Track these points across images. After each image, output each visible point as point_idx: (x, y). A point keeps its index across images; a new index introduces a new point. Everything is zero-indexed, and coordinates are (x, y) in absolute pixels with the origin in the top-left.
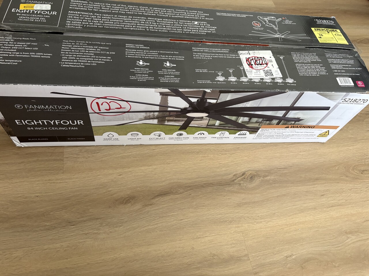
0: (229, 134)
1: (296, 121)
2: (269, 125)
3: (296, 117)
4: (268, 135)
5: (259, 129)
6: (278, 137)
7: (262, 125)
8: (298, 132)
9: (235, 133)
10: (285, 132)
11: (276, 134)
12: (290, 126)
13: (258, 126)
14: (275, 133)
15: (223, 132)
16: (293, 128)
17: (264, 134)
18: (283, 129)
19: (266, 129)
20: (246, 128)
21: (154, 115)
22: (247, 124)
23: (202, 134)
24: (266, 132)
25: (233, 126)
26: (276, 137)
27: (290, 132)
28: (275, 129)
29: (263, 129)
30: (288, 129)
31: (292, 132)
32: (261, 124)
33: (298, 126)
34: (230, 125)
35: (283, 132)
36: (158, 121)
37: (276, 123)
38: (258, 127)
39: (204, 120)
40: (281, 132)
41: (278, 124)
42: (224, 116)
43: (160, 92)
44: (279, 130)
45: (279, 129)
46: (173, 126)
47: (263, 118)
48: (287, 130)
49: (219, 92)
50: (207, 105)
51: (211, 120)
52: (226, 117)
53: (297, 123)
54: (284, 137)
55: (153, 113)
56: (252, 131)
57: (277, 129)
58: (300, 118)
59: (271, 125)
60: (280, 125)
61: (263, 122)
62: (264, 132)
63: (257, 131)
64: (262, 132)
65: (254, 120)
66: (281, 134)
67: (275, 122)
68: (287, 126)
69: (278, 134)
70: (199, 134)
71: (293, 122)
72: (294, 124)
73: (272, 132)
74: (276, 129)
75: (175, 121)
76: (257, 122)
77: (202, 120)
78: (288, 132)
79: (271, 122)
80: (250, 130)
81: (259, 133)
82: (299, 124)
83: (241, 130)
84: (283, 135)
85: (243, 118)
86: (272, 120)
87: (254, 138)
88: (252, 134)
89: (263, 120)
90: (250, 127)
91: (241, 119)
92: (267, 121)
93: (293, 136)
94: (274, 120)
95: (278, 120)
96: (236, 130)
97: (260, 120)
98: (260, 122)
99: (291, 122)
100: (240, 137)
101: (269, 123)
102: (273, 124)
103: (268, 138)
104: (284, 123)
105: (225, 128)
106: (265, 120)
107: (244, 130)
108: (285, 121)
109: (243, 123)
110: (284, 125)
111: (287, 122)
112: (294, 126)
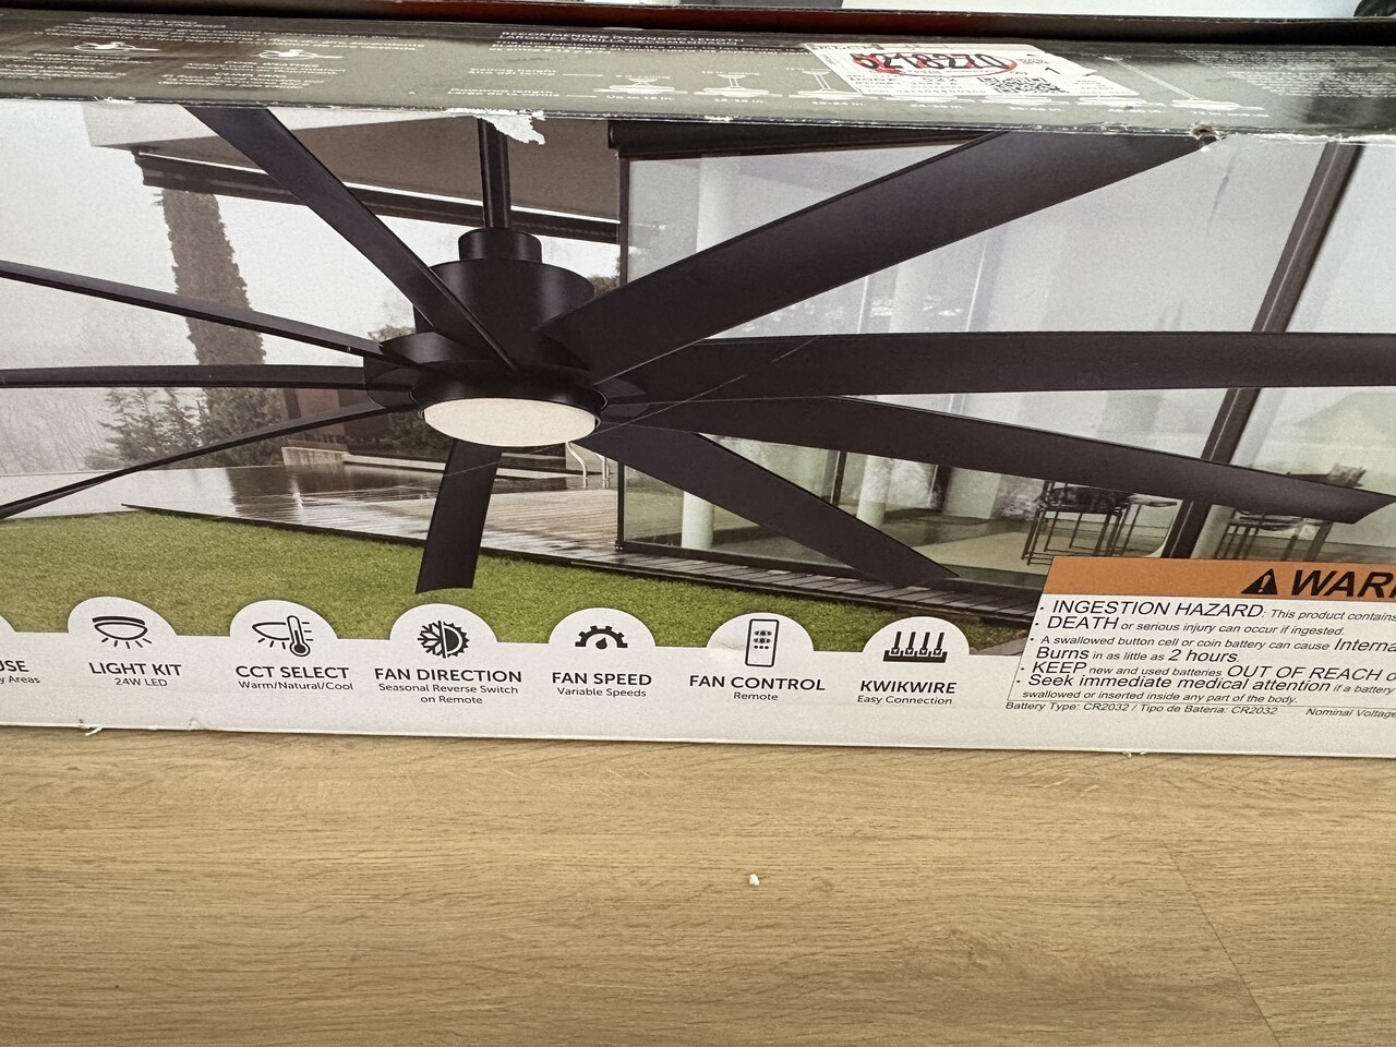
0: (816, 649)
1: (1327, 518)
2: (1109, 553)
3: (1324, 468)
4: (1115, 665)
5: (1032, 601)
6: (1203, 692)
7: (1049, 559)
8: (1360, 646)
9: (857, 643)
10: (1250, 637)
11: (1183, 663)
12: (1285, 573)
13: (1023, 567)
14: (1168, 651)
15: (764, 621)
16: (1315, 592)
17: (1085, 654)
18: (1233, 603)
19: (1092, 599)
20: (935, 587)
21: (179, 417)
22: (931, 539)
23: (610, 640)
24: (1100, 633)
25: (820, 560)
26: (1182, 692)
27: (1298, 638)
28: (1164, 601)
29: (1068, 599)
30: (1269, 603)
31: (1312, 639)
32: (1043, 538)
33: (1350, 576)
34: (793, 552)
35: (1234, 637)
36: (236, 482)
37: (1163, 534)
38: (1023, 576)
39: (577, 487)
40: (1215, 635)
41: (1180, 544)
42: (726, 442)
43: (135, 148)
44: (1196, 619)
45: (1195, 601)
46: (359, 546)
47: (1049, 477)
48: (1265, 620)
49: (611, 145)
50: (553, 304)
51: (633, 485)
52: (748, 449)
53: (1339, 533)
54: (1249, 691)
55: (161, 393)
56: (989, 621)
57: (1185, 601)
58: (1367, 484)
59: (1121, 553)
60: (1203, 556)
61: (1050, 515)
62: (1082, 632)
63: (1025, 625)
64: (1061, 633)
65: (979, 490)
66: (1224, 666)
67: (1152, 517)
68: (1255, 569)
69: (1196, 665)
70: (585, 637)
71: (1307, 530)
72: (1313, 551)
73: (1143, 634)
74: (1175, 601)
75: (363, 486)
76: (1003, 521)
77: (560, 485)
78: (1279, 638)
79: (1118, 519)
80: (964, 605)
81: (1045, 644)
82: (1357, 553)
83: (894, 601)
84: (1242, 678)
85: (885, 470)
86: (1128, 501)
87: (1018, 698)
88: (988, 649)
89: (1053, 491)
90: (958, 576)
91: (867, 476)
92: (1082, 511)
93: (1321, 682)
94: (1138, 496)
95: (1175, 504)
96: (859, 604)
97: (1028, 493)
98: (1027, 515)
99: (1286, 526)
100: (902, 687)
101: (1108, 535)
102: (1144, 549)
103: (1120, 699)
104: (1227, 540)
105: (766, 580)
106: (1065, 500)
107: (914, 603)
108: (1238, 515)
109: (895, 530)
110: (1235, 558)
111: (1258, 528)
112: (1316, 574)
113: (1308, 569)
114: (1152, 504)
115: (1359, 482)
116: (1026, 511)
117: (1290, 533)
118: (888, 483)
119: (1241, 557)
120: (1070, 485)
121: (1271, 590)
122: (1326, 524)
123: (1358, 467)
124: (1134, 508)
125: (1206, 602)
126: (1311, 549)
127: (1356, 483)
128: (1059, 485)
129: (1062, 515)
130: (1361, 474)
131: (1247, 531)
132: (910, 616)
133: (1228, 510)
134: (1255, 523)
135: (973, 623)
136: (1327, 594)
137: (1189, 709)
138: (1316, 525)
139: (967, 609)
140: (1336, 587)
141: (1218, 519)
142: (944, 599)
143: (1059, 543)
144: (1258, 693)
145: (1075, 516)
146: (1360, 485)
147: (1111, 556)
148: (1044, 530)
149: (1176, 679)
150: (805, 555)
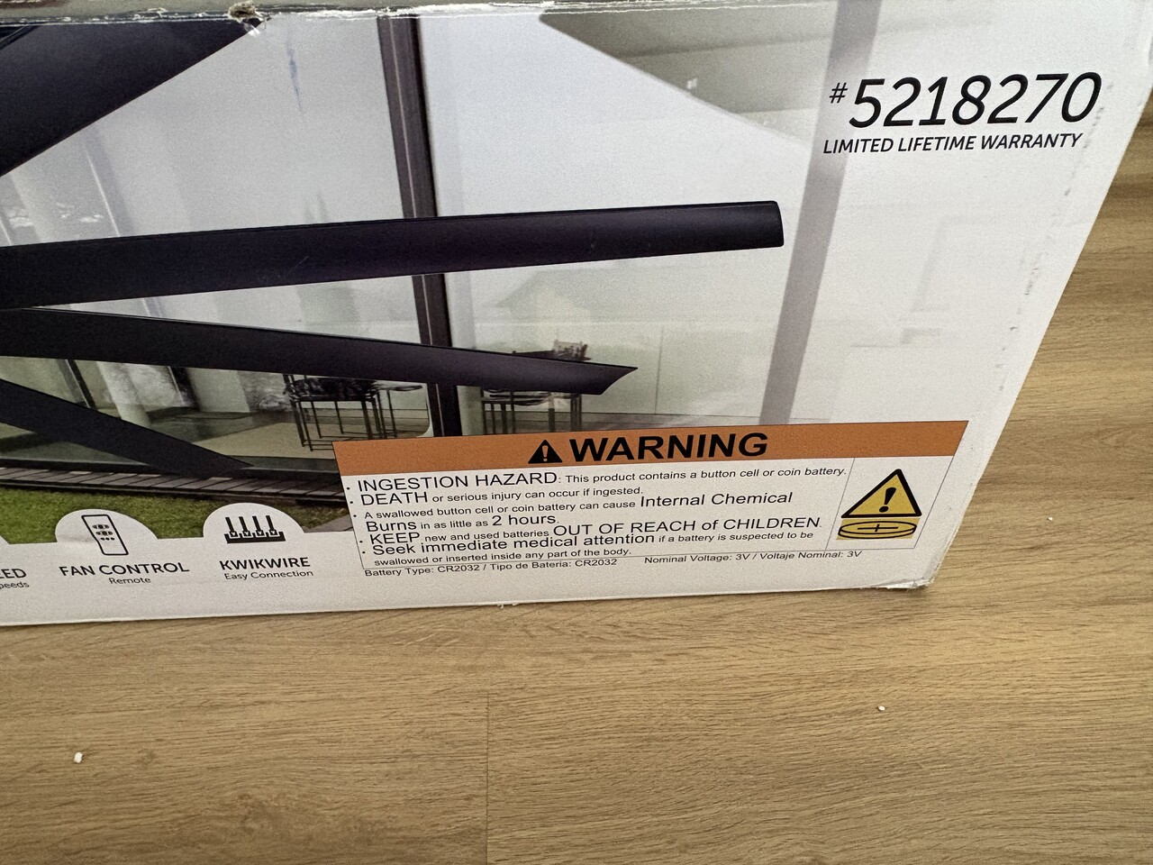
0: (159, 537)
1: (575, 391)
2: (383, 436)
4: (445, 533)
5: (335, 483)
6: (541, 550)
8: (664, 502)
9: (194, 529)
10: (558, 501)
11: (508, 527)
12: (560, 441)
13: (308, 453)
15: (95, 516)
16: (597, 457)
17: (412, 525)
18: (526, 472)
19: (391, 477)
20: (235, 477)
22: (206, 434)
24: (415, 507)
25: (111, 459)
26: (521, 551)
27: (601, 500)
28: (461, 474)
29: (370, 478)
30: (560, 471)
31: (616, 499)
32: (312, 427)
34: (83, 454)
35: (543, 502)
37: (425, 416)
38: (313, 462)
40: (525, 502)
41: (446, 423)
44: (499, 488)
45: (490, 473)
53: (592, 403)
54: (582, 546)
57: (482, 474)
58: (594, 356)
59: (394, 435)
60: (474, 433)
61: (306, 405)
62: (396, 507)
63: (341, 504)
64: (379, 508)
66: (547, 527)
67: (406, 401)
68: (532, 441)
69: (519, 528)
71: (560, 403)
72: (576, 421)
74: (471, 475)
78: (585, 500)
79: (374, 405)
80: (275, 491)
81: (369, 519)
82: (618, 420)
83: (204, 491)
84: (568, 536)
85: (122, 375)
86: (373, 387)
87: (371, 566)
88: (318, 527)
89: (295, 383)
90: (252, 466)
91: (108, 381)
92: (336, 400)
93: (644, 535)
94: (380, 382)
95: (420, 387)
96: (175, 496)
97: (274, 387)
98: (284, 406)
99: (537, 401)
100: (258, 564)
101: (372, 420)
102: (415, 431)
103: (467, 562)
104: (489, 416)
105: (75, 480)
106: (311, 390)
107: (225, 491)
108: (487, 394)
109: (165, 427)
110: (505, 432)
111: (513, 404)
112: (589, 442)
113: (581, 437)
114: (398, 389)
115: (586, 356)
116: (280, 403)
117: (545, 406)
118: (132, 386)
119: (510, 430)
120: (309, 377)
121: (554, 458)
122: (577, 396)
123: (578, 342)
124: (383, 394)
125: (501, 473)
126: (572, 418)
127: (583, 357)
128: (298, 377)
129: (318, 405)
130: (585, 348)
131: (503, 408)
132: (227, 503)
133: (476, 390)
134: (509, 400)
135: (292, 505)
136: (610, 458)
137: (535, 565)
138: (565, 397)
139: (277, 494)
140: (614, 452)
141: (470, 398)
142: (252, 487)
143: (330, 430)
144: (593, 548)
145: (331, 405)
146: (589, 359)
147: (386, 438)
148: (309, 419)
149: (510, 541)
150: (96, 457)
